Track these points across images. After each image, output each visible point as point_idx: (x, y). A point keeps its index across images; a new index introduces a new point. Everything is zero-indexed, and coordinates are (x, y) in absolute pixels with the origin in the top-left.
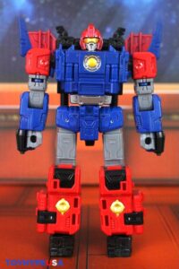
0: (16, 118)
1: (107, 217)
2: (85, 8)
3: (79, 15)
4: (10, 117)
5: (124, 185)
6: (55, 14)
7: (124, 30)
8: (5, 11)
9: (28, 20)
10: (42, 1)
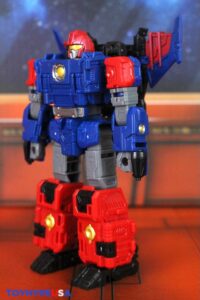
2: (104, 10)
5: (90, 208)
6: (70, 17)
7: (146, 31)
8: (15, 14)
9: (40, 24)
10: (56, 3)
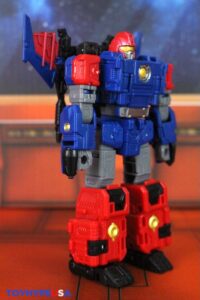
0: (32, 133)
1: (146, 235)
2: (110, 11)
3: (103, 19)
4: (26, 133)
6: (76, 18)
9: (45, 25)
10: (62, 4)
